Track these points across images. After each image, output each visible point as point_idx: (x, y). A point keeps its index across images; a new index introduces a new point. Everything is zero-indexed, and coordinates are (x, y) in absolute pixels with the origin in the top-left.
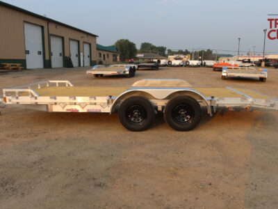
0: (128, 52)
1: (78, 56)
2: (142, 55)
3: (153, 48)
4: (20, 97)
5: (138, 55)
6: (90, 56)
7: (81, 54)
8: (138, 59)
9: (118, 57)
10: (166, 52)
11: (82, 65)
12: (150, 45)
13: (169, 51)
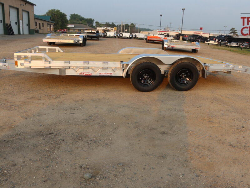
0: (60, 23)
1: (18, 23)
2: (73, 26)
3: (82, 19)
4: (32, 62)
5: (69, 26)
6: (29, 25)
7: (21, 21)
8: (69, 29)
9: (52, 27)
10: (94, 24)
11: (21, 33)
12: (79, 16)
13: (97, 23)
